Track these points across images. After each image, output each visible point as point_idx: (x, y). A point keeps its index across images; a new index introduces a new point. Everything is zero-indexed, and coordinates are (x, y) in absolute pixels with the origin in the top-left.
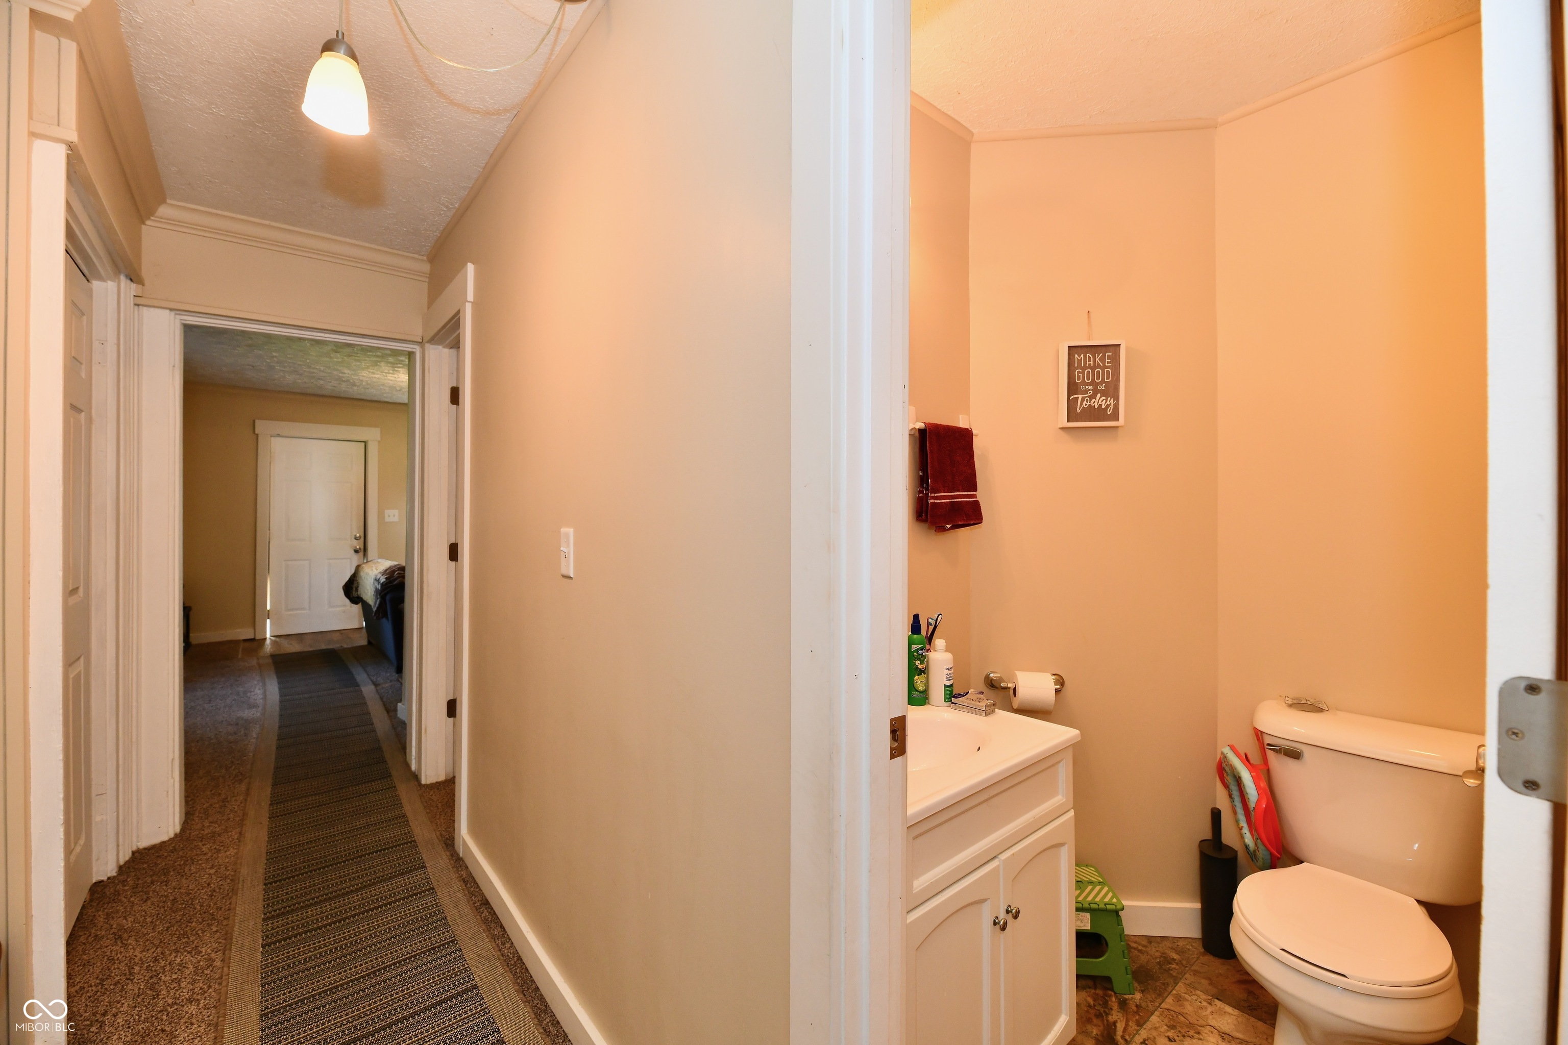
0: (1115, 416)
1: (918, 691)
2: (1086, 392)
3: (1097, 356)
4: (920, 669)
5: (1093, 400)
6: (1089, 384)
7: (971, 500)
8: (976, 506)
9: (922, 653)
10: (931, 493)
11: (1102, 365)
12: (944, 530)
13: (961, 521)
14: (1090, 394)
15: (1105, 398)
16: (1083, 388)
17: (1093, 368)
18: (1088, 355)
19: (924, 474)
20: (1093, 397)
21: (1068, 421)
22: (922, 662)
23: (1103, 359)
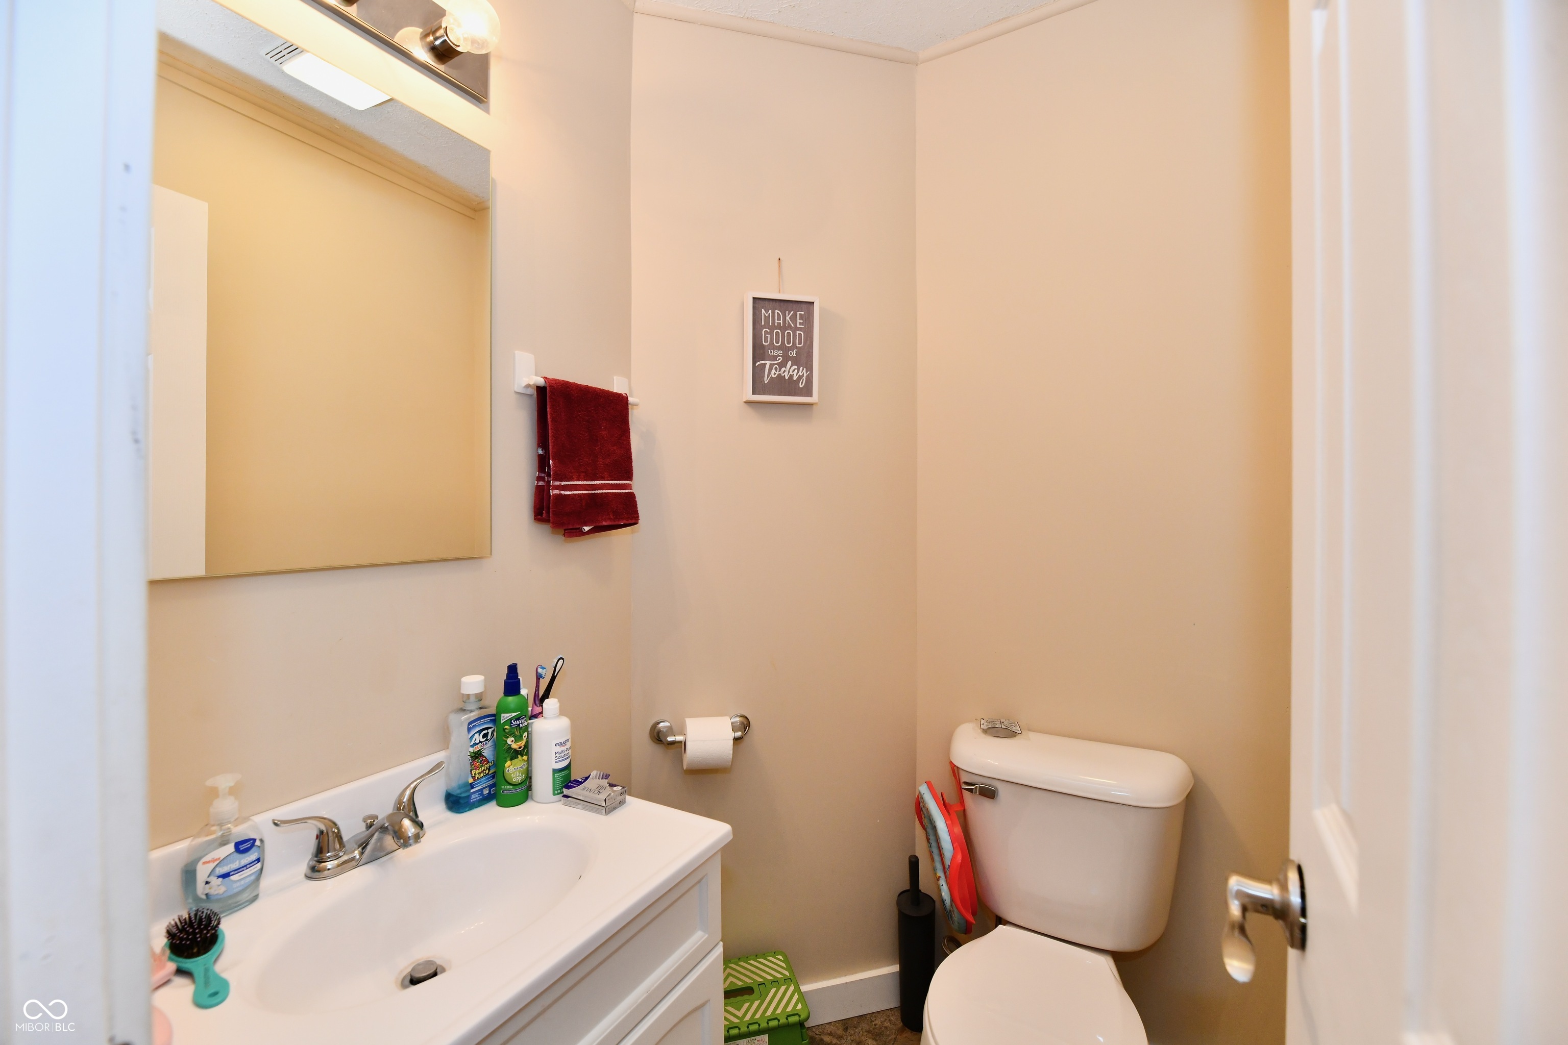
0: (808, 391)
1: (510, 784)
2: (774, 358)
3: (787, 314)
4: (515, 750)
5: (783, 369)
6: (779, 348)
7: (622, 491)
8: (630, 499)
9: (519, 725)
10: (555, 480)
11: (793, 326)
12: (579, 533)
13: (605, 521)
14: (780, 361)
15: (797, 367)
16: (771, 352)
17: (784, 328)
18: (776, 311)
19: (545, 453)
20: (782, 365)
21: (753, 394)
22: (518, 738)
23: (794, 318)
